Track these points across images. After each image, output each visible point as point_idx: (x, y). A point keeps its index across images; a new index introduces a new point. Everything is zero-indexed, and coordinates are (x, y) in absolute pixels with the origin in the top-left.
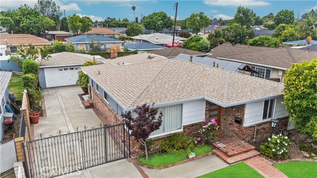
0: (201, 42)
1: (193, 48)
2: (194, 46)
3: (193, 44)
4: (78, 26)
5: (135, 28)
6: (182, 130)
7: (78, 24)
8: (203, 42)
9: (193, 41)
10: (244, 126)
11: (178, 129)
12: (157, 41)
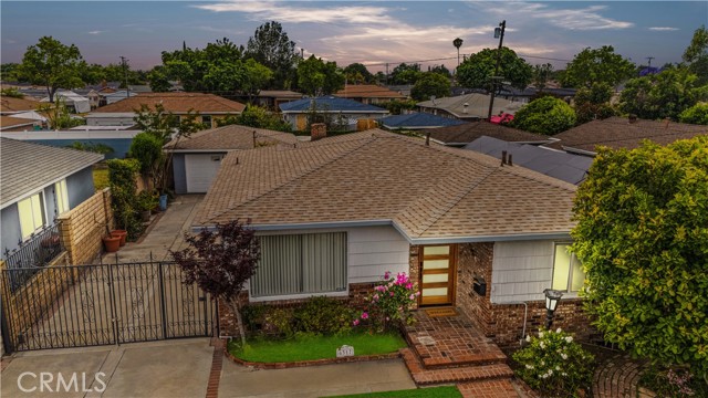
0: (553, 112)
1: (533, 127)
2: (537, 122)
3: (536, 116)
4: (316, 80)
5: (432, 83)
6: (345, 293)
7: (318, 75)
8: (556, 114)
9: (538, 111)
10: (491, 301)
11: (337, 290)
12: (465, 110)
